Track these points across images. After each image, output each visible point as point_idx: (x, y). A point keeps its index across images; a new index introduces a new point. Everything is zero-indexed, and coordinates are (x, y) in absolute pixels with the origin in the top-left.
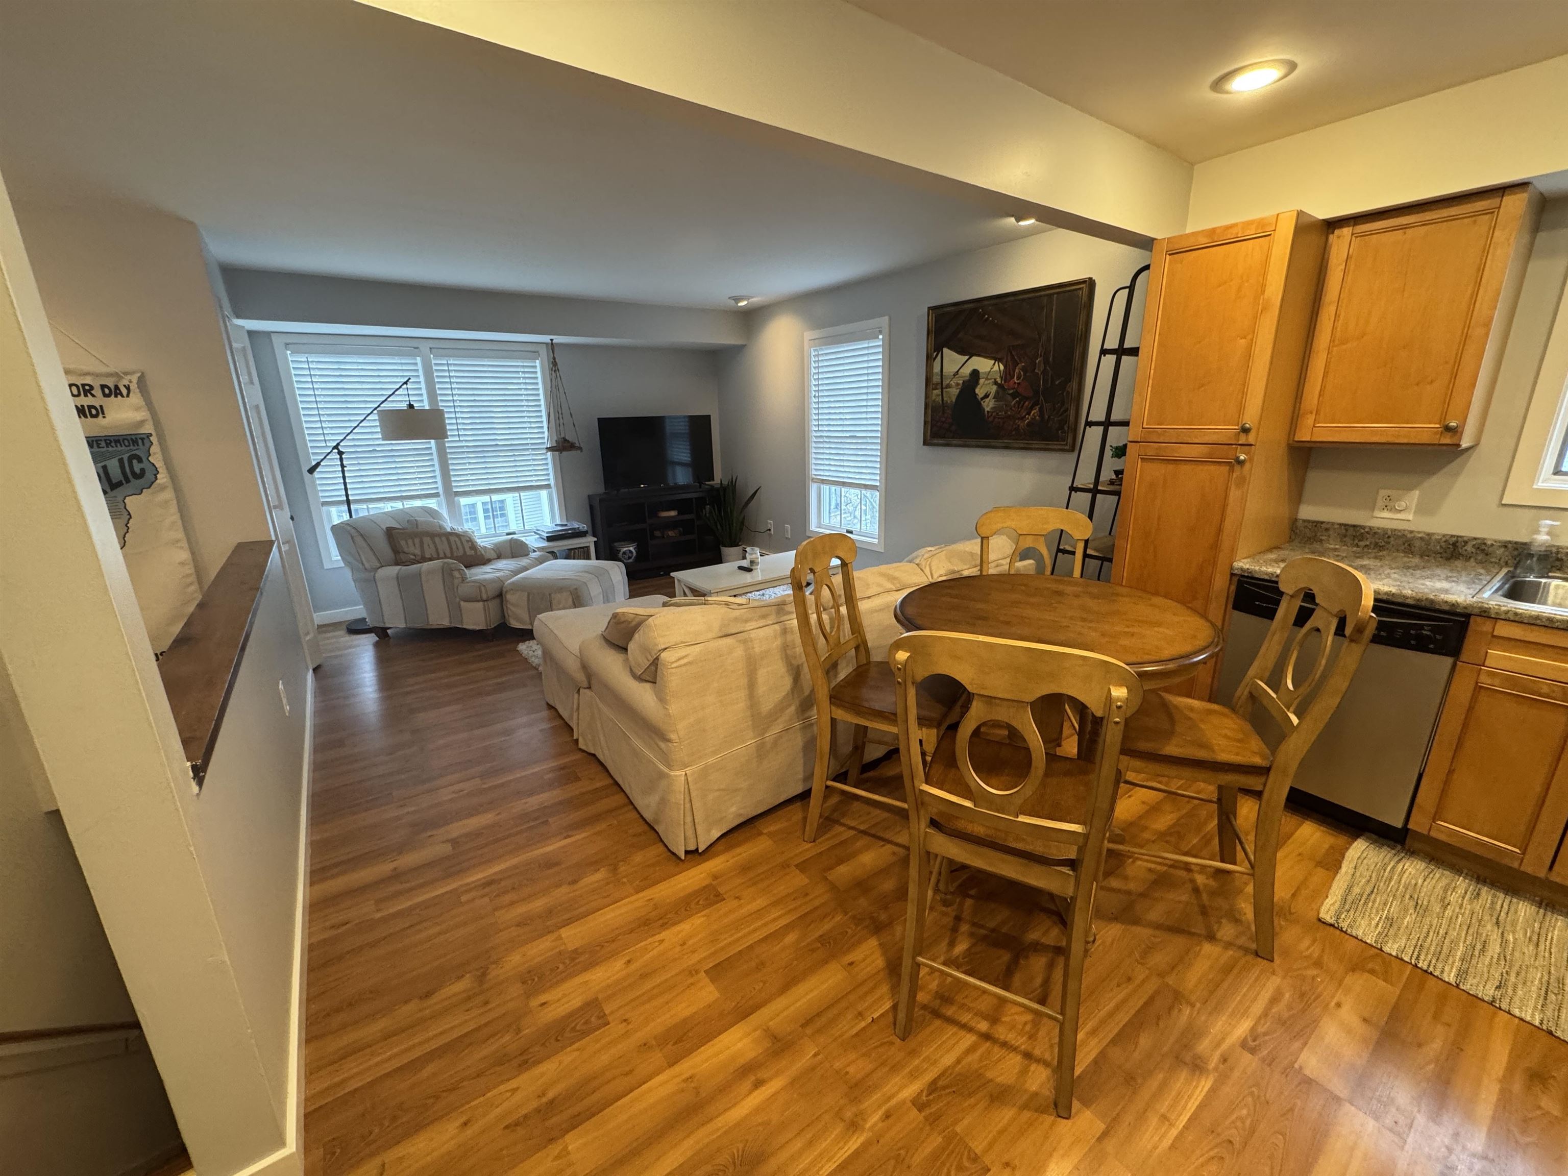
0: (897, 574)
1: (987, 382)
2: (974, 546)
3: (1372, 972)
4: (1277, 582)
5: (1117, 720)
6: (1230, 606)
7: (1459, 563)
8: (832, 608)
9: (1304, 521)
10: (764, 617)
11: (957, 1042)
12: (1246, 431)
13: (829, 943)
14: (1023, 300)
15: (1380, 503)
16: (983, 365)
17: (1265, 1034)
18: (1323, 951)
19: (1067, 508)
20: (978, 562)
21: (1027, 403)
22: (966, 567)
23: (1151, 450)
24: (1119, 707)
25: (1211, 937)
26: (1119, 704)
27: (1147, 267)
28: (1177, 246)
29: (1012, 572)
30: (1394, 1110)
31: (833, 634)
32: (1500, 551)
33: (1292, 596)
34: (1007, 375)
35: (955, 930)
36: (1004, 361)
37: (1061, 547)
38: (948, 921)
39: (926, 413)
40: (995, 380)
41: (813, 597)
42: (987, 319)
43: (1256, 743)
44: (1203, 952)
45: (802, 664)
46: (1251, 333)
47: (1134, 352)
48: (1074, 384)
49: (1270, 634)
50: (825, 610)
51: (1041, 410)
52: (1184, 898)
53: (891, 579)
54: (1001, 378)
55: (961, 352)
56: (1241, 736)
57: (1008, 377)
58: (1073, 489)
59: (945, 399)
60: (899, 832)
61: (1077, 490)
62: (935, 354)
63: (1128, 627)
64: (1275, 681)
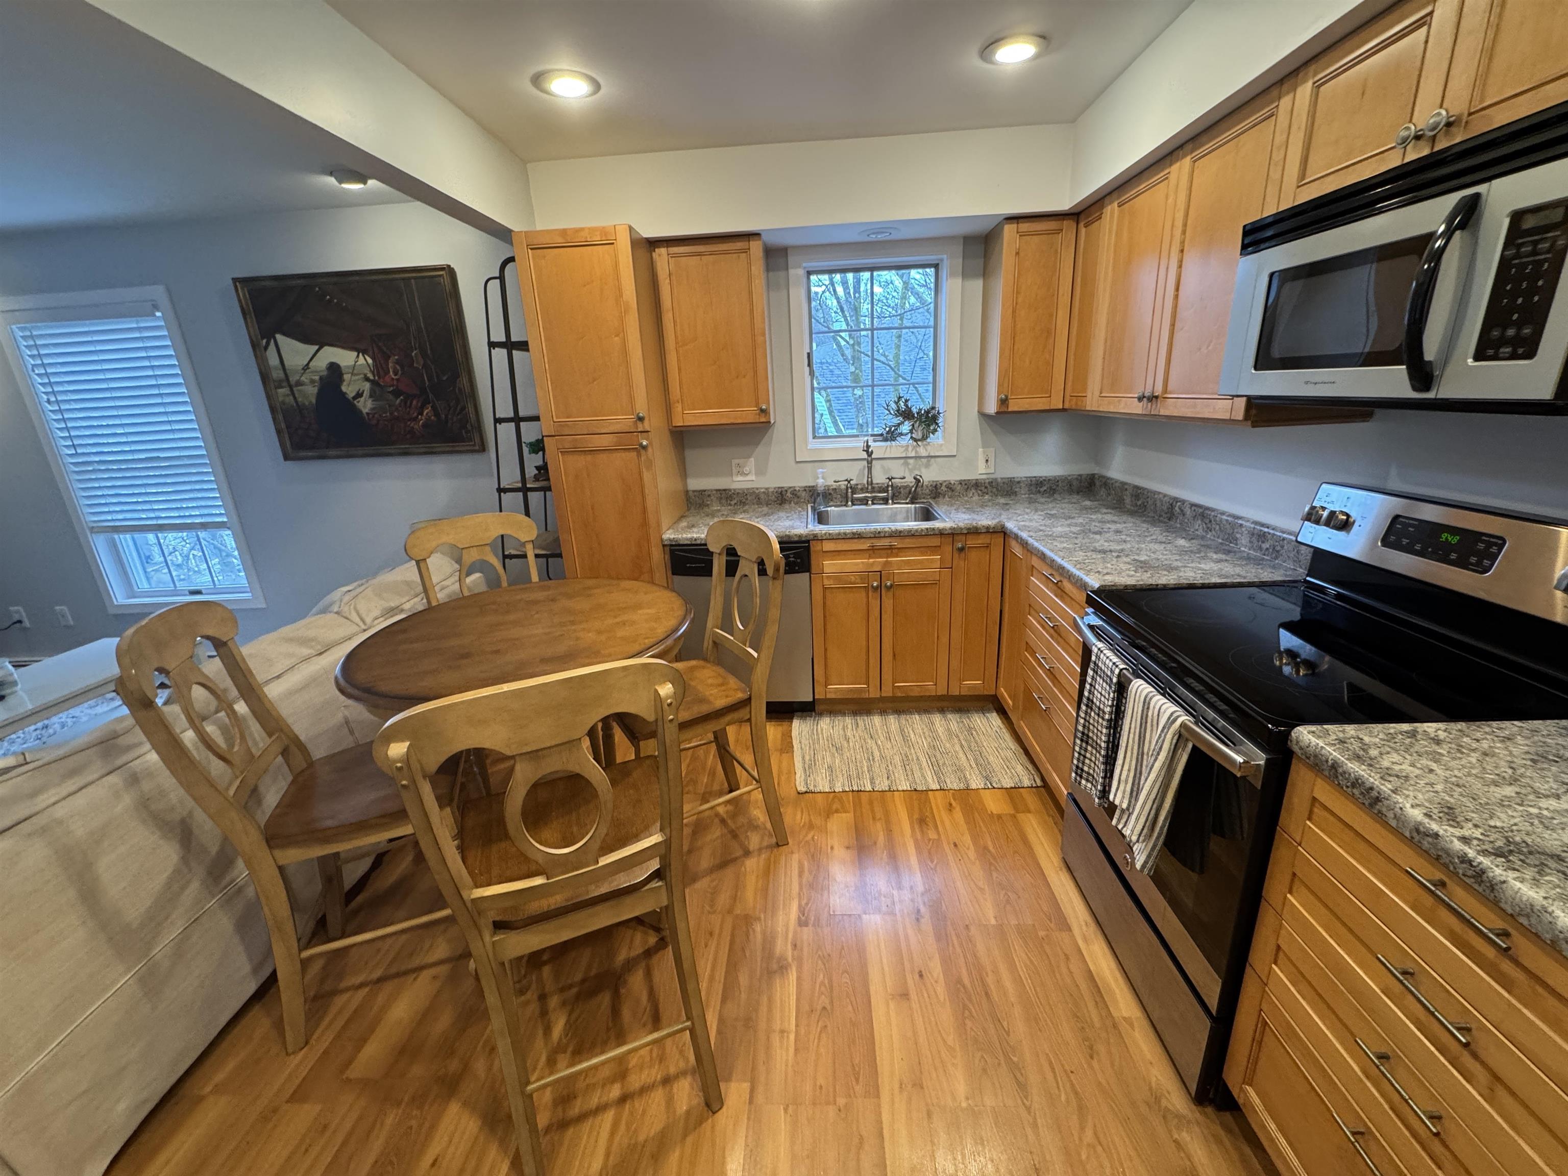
0: (311, 633)
1: (354, 378)
2: (409, 572)
3: (837, 811)
4: (706, 545)
5: (671, 717)
6: (670, 572)
7: (787, 506)
8: (217, 712)
9: (694, 491)
10: (74, 772)
11: (598, 1133)
12: (641, 419)
13: (391, 1163)
14: (373, 281)
15: (735, 471)
16: (345, 358)
17: (807, 904)
18: (809, 815)
19: (501, 511)
20: (420, 588)
21: (414, 402)
22: (404, 600)
23: (567, 442)
24: (670, 705)
25: (747, 853)
26: (669, 701)
27: (511, 259)
28: (535, 242)
29: (466, 593)
30: (883, 899)
31: (236, 749)
32: (804, 494)
33: (719, 554)
34: (380, 368)
35: (544, 1013)
36: (371, 353)
37: (506, 553)
38: (534, 1008)
39: (274, 419)
40: (365, 375)
41: (176, 709)
42: (330, 301)
43: (733, 682)
44: (748, 870)
45: (190, 814)
46: (621, 331)
47: (523, 346)
48: (465, 380)
49: (713, 590)
50: (204, 719)
51: (434, 408)
52: (718, 833)
53: (304, 641)
54: (373, 373)
55: (306, 339)
56: (720, 680)
57: (382, 373)
58: (501, 490)
59: (300, 400)
60: (431, 946)
61: (506, 490)
62: (265, 341)
63: (615, 617)
64: (728, 625)
